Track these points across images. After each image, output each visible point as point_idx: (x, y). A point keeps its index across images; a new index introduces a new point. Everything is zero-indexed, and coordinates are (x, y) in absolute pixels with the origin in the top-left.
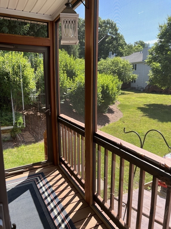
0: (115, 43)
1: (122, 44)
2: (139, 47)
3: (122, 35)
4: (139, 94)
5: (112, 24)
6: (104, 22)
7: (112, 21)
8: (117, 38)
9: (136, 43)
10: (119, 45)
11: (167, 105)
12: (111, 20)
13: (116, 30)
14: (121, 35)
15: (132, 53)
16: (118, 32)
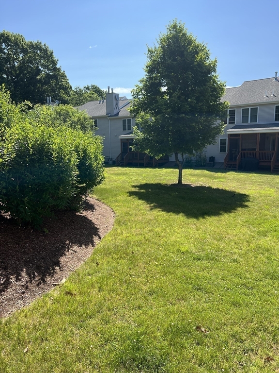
0: (53, 83)
1: (66, 86)
2: (93, 94)
3: (64, 71)
4: (111, 168)
5: (47, 51)
6: (31, 46)
7: (45, 45)
8: (57, 76)
9: (88, 88)
10: (60, 88)
11: (166, 184)
12: (43, 44)
13: (54, 63)
14: (62, 72)
15: (84, 103)
16: (58, 66)
